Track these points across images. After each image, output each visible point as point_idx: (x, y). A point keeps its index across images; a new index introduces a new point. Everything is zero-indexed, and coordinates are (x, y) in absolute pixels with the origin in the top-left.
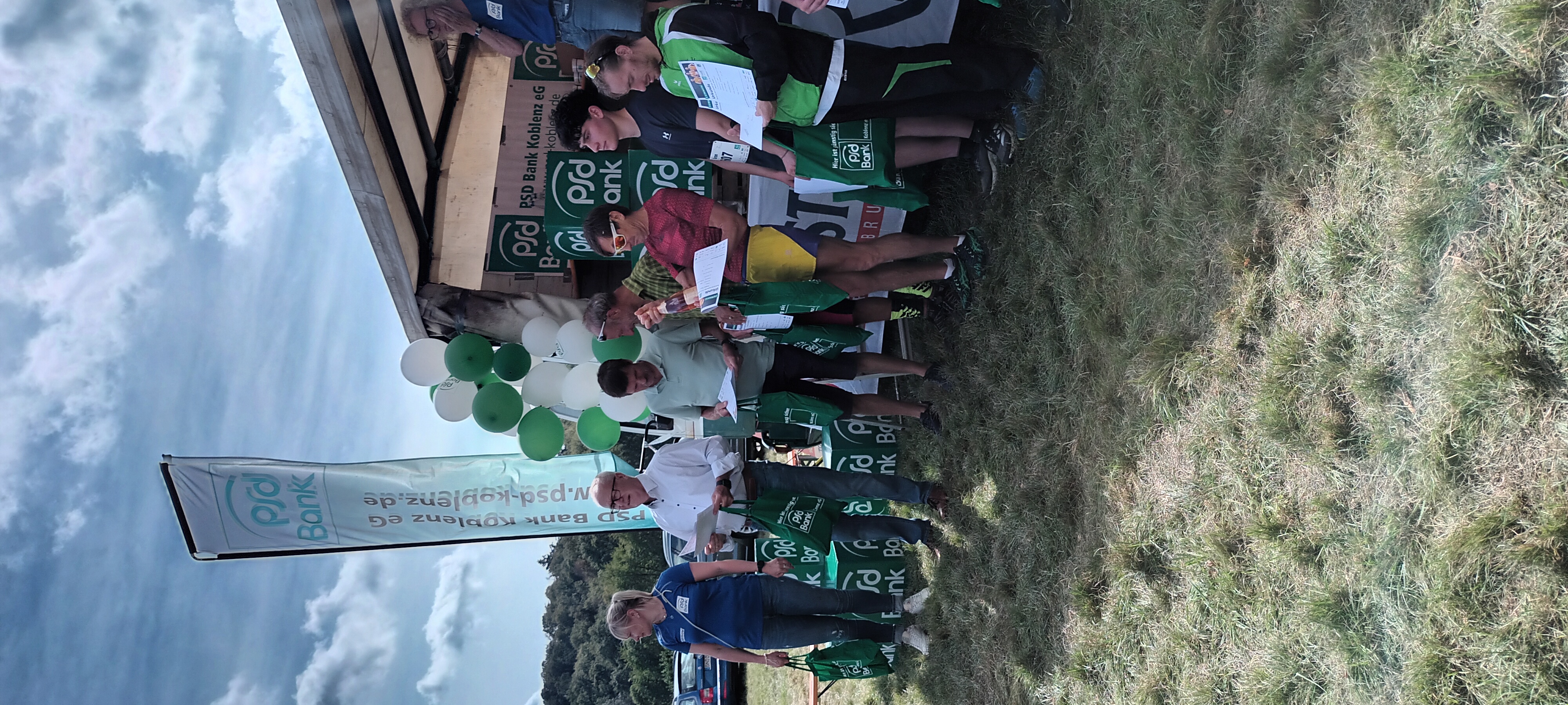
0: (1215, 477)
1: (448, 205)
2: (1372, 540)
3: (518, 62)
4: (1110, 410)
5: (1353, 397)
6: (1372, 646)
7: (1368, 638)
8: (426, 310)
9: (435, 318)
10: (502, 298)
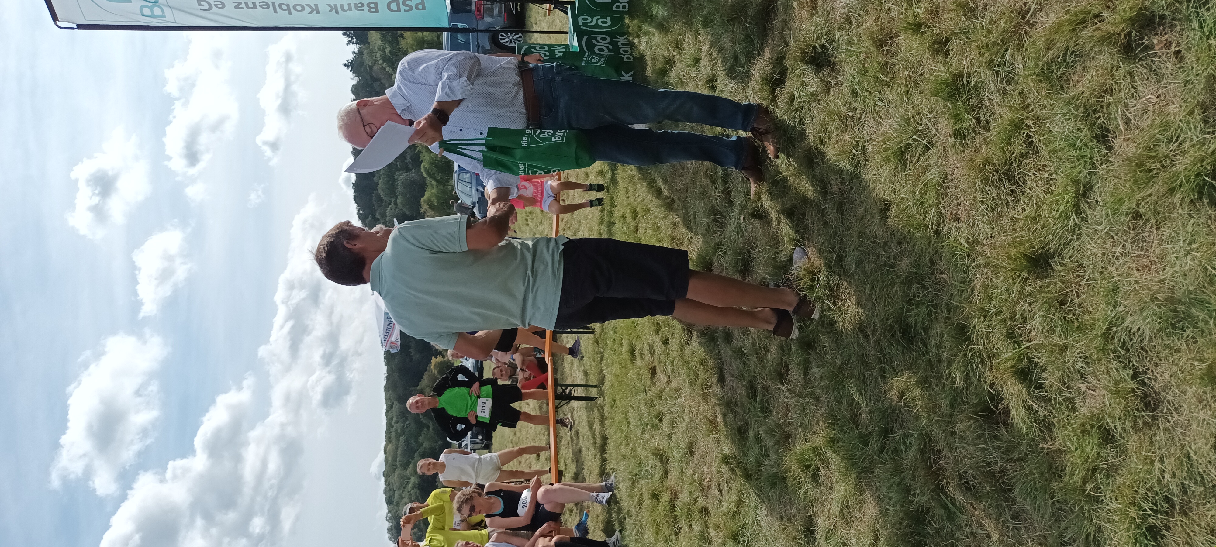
2: (990, 32)
6: (972, 113)
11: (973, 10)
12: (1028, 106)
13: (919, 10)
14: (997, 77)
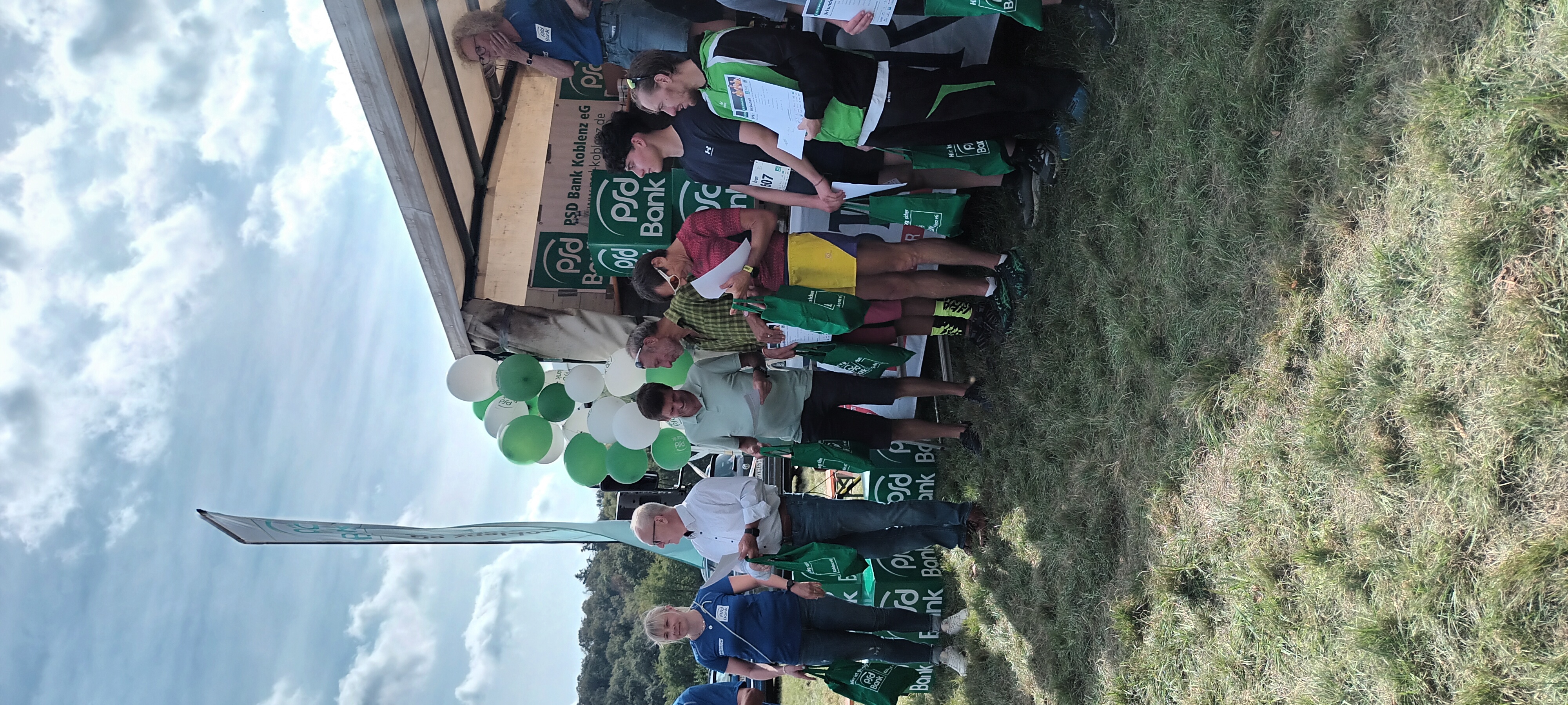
0: (1260, 502)
1: (494, 222)
2: (1422, 567)
3: (564, 83)
4: (1153, 432)
5: (1403, 422)
6: (1421, 674)
7: (1417, 666)
8: (471, 325)
9: (480, 334)
10: (546, 314)
13: (1317, 533)
14: (1446, 627)
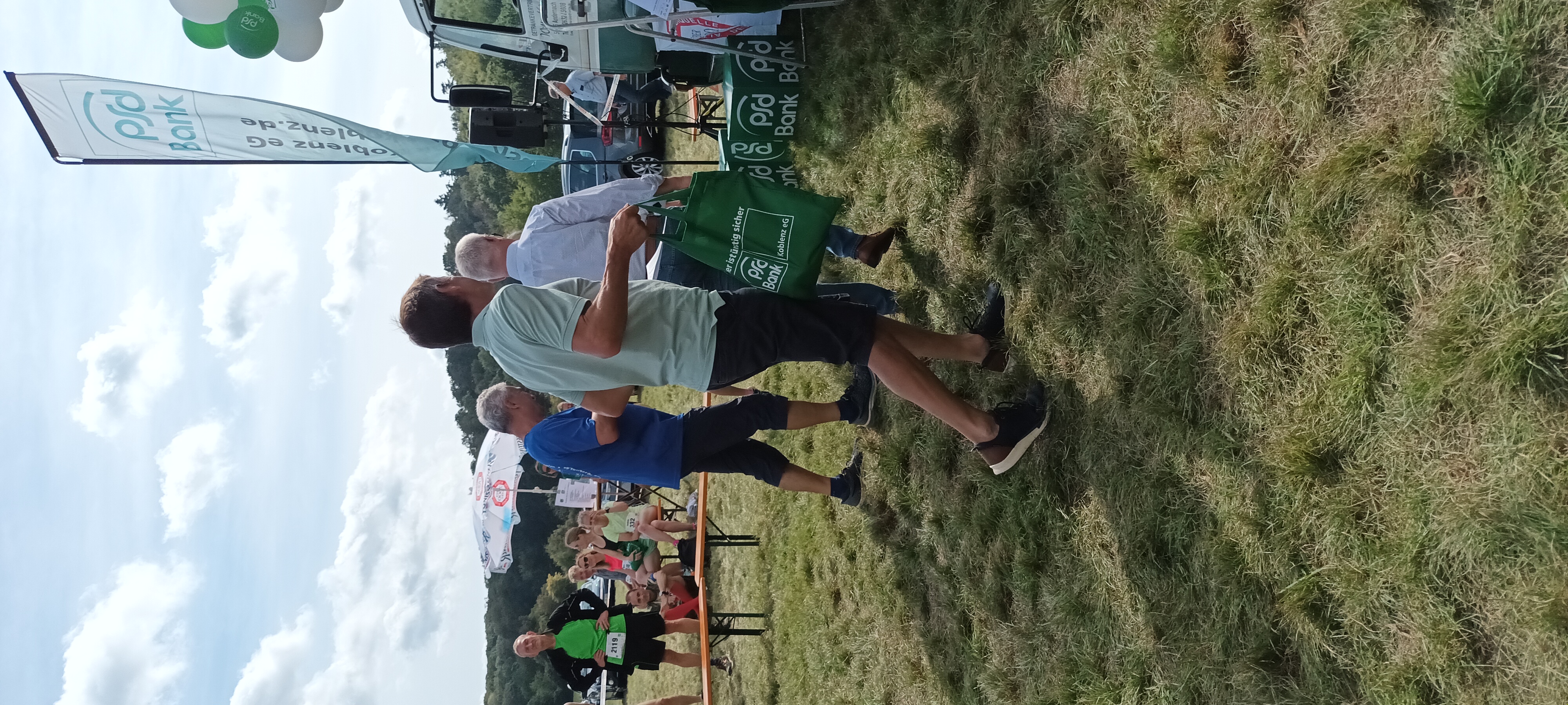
0: (1106, 112)
2: (1246, 171)
4: (1013, 45)
5: (1251, 28)
6: (1230, 271)
7: (1227, 263)
11: (1223, 143)
12: (1300, 263)
13: (1155, 142)
14: (1259, 227)
